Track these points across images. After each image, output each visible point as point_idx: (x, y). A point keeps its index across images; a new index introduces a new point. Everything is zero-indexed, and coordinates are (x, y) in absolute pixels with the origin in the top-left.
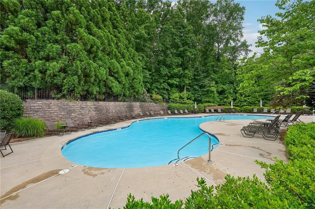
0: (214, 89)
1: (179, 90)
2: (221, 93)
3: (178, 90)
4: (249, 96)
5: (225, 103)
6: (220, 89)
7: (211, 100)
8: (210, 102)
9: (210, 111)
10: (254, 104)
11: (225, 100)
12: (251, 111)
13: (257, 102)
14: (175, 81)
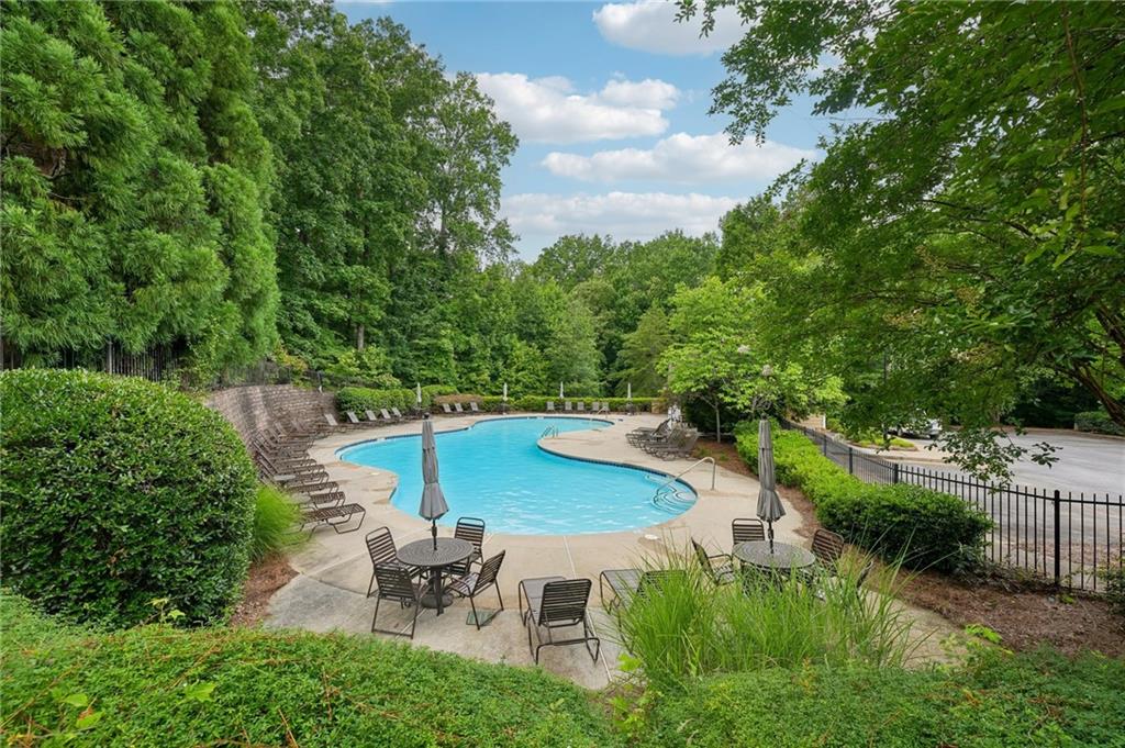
0: (447, 344)
1: (342, 338)
2: (464, 355)
3: (336, 336)
4: (523, 369)
5: (472, 386)
6: (462, 347)
7: (441, 376)
8: (438, 382)
9: (453, 409)
10: (533, 388)
11: (473, 376)
12: (542, 408)
13: (538, 384)
14: (337, 307)
